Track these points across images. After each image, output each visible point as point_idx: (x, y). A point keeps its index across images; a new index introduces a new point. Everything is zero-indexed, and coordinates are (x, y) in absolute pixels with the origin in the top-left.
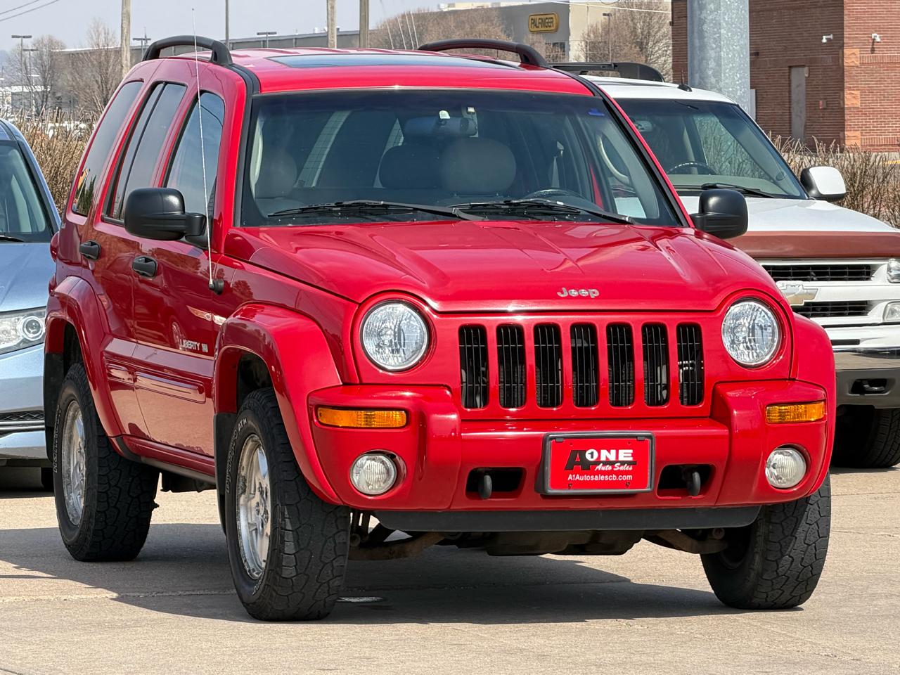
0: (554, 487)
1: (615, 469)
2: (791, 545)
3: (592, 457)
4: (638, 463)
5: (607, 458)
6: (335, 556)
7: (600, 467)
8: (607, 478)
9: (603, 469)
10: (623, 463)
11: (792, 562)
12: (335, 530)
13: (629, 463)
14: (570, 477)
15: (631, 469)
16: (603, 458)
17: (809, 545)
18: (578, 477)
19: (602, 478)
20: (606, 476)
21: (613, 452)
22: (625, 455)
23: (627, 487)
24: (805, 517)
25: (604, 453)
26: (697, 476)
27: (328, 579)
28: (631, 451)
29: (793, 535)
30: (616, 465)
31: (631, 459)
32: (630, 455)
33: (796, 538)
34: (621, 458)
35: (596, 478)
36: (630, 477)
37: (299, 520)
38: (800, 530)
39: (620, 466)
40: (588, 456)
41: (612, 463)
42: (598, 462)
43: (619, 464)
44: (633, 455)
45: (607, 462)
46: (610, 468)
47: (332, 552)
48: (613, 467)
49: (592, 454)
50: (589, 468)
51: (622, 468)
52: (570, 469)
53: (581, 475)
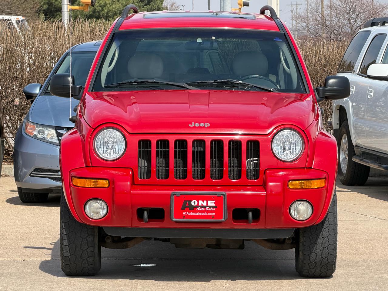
0: (175, 218)
1: (206, 210)
2: (315, 248)
3: (195, 204)
4: (218, 207)
6: (88, 247)
7: (198, 209)
8: (202, 214)
9: (200, 209)
10: (210, 207)
11: (317, 255)
12: (87, 235)
13: (213, 207)
14: (184, 213)
15: (214, 210)
16: (200, 204)
17: (324, 248)
18: (188, 213)
19: (200, 214)
20: (202, 213)
21: (205, 202)
22: (211, 203)
23: (213, 218)
24: (321, 235)
25: (201, 202)
26: (250, 214)
27: (86, 258)
28: (214, 201)
29: (315, 243)
30: (207, 208)
31: (214, 205)
32: (214, 203)
33: (317, 244)
34: (209, 204)
35: (197, 214)
36: (214, 214)
37: (69, 229)
38: (319, 240)
39: (209, 208)
40: (193, 203)
41: (205, 207)
42: (197, 206)
43: (208, 207)
44: (215, 203)
45: (202, 206)
46: (204, 209)
47: (86, 245)
48: (205, 209)
49: (194, 202)
50: (194, 209)
51: (210, 209)
52: (184, 209)
53: (189, 212)
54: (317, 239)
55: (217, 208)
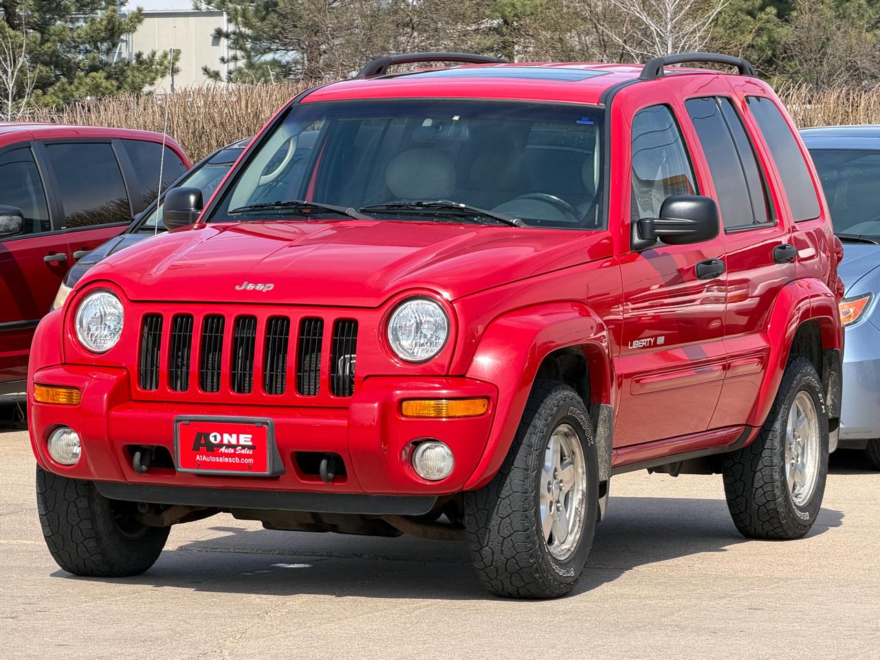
0: (184, 466)
1: (237, 452)
3: (215, 440)
4: (257, 446)
5: (229, 442)
6: (79, 520)
7: (223, 450)
8: (231, 460)
9: (226, 451)
10: (244, 447)
13: (249, 447)
14: (198, 458)
15: (251, 453)
16: (225, 442)
18: (204, 458)
19: (226, 460)
20: (230, 459)
21: (234, 436)
22: (245, 439)
23: (250, 470)
25: (226, 436)
26: (324, 463)
28: (250, 436)
30: (237, 448)
31: (250, 443)
32: (250, 440)
34: (242, 442)
35: (221, 460)
36: (251, 461)
39: (241, 450)
40: (212, 439)
41: (234, 447)
42: (221, 445)
43: (240, 448)
44: (252, 440)
45: (229, 446)
46: (232, 451)
47: (76, 515)
48: (235, 451)
49: (215, 437)
50: (213, 449)
51: (243, 452)
52: (197, 450)
53: (207, 456)
54: (488, 520)
55: (255, 449)
